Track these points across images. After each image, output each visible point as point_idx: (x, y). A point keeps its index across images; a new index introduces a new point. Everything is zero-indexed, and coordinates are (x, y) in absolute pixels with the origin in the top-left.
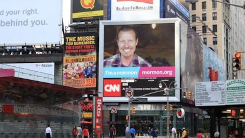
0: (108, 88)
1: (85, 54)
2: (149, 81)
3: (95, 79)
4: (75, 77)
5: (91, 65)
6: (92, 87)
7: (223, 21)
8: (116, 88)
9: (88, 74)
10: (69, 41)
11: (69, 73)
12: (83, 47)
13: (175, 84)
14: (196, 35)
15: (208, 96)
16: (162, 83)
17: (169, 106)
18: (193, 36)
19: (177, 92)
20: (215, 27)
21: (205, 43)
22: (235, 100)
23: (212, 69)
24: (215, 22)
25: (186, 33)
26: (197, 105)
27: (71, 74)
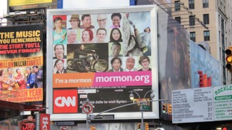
0: (60, 102)
1: (26, 55)
2: (116, 91)
3: (42, 89)
4: (14, 87)
5: (36, 70)
6: (37, 100)
7: (217, 9)
8: (71, 102)
9: (31, 83)
10: (4, 38)
12: (24, 46)
13: (152, 95)
14: (181, 29)
15: (190, 109)
17: (144, 124)
18: (175, 29)
19: (155, 105)
20: (206, 17)
21: (193, 39)
22: (227, 114)
23: (204, 73)
24: (206, 11)
25: (166, 26)
27: (8, 83)
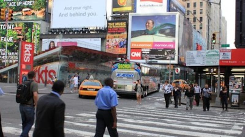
0: (133, 54)
1: (120, 33)
2: (159, 50)
3: (126, 48)
4: (114, 47)
5: (123, 40)
6: (124, 53)
7: (206, 15)
8: (138, 54)
9: (121, 45)
10: (110, 26)
11: (110, 44)
12: (119, 29)
13: (175, 53)
14: (189, 23)
15: (194, 60)
16: (167, 52)
17: (171, 66)
18: (187, 23)
19: (176, 58)
20: (201, 18)
21: (195, 28)
22: (211, 63)
23: (199, 44)
24: (201, 16)
25: (183, 22)
26: (187, 65)
27: (111, 45)
